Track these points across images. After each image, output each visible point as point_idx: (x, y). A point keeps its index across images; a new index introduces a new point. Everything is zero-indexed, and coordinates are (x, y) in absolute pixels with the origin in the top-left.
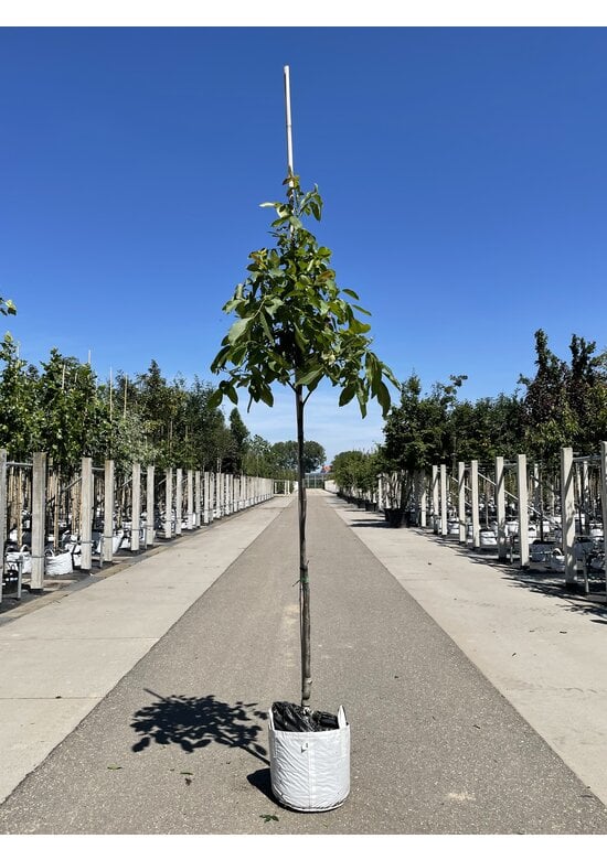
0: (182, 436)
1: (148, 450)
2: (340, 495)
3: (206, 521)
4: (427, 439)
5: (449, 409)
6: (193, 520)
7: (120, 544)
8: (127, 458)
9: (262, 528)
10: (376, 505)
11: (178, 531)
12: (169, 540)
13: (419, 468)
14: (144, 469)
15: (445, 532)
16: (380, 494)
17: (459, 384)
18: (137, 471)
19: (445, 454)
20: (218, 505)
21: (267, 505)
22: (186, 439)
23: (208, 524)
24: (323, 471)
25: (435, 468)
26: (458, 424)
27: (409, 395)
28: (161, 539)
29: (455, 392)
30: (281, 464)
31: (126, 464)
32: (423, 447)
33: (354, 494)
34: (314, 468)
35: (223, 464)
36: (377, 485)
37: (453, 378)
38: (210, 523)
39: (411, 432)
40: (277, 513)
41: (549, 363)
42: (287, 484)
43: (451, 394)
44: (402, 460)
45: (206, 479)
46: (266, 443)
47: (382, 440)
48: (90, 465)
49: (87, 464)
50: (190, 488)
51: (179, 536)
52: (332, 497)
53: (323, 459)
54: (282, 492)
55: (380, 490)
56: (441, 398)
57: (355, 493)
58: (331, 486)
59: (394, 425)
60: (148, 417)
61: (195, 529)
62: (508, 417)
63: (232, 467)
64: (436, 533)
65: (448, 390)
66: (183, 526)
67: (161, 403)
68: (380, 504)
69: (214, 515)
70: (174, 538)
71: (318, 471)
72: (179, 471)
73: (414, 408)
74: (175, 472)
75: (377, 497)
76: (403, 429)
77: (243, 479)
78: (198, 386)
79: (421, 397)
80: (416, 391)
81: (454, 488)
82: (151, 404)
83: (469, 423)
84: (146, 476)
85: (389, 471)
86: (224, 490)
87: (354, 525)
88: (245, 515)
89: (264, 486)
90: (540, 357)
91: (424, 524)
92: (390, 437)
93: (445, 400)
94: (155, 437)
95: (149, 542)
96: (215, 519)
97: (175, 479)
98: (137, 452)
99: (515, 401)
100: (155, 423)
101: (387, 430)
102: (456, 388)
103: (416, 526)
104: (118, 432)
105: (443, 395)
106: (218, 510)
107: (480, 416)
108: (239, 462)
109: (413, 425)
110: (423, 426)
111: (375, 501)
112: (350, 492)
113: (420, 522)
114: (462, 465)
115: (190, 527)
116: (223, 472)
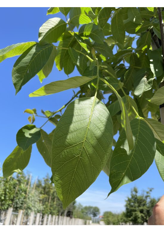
1: (40, 206)
4: (142, 211)
5: (148, 200)
8: (30, 209)
17: (151, 191)
18: (33, 215)
22: (55, 203)
24: (100, 217)
27: (134, 193)
29: (150, 194)
31: (29, 211)
34: (96, 216)
35: (68, 213)
37: (149, 188)
39: (135, 207)
42: (88, 221)
44: (132, 219)
45: (60, 219)
46: (82, 206)
48: (11, 211)
53: (99, 213)
59: (129, 204)
60: (41, 193)
63: (70, 214)
65: (147, 193)
67: (47, 188)
74: (48, 215)
76: (132, 206)
77: (73, 219)
79: (138, 194)
80: (136, 192)
82: (44, 188)
85: (126, 222)
89: (80, 222)
92: (127, 209)
93: (147, 197)
94: (43, 201)
97: (48, 218)
98: (35, 207)
100: (44, 196)
101: (126, 206)
102: (150, 192)
105: (145, 194)
108: (72, 213)
109: (136, 205)
110: (139, 206)
116: (67, 216)
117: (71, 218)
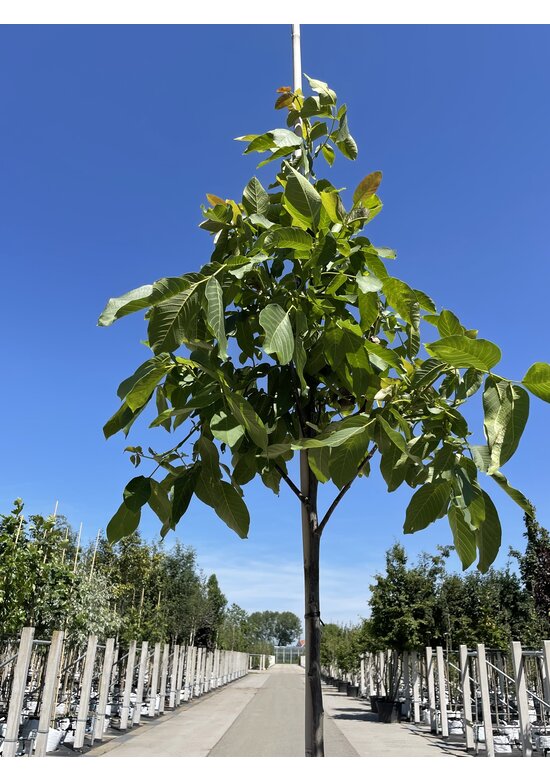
0: (155, 603)
1: (111, 620)
3: (172, 705)
4: (419, 614)
5: (439, 582)
6: (156, 703)
7: (63, 738)
8: (83, 628)
9: (234, 716)
10: (358, 689)
11: (137, 720)
12: (123, 731)
13: (409, 650)
14: (102, 642)
15: (445, 733)
16: (363, 675)
17: (446, 554)
18: (93, 644)
19: (437, 633)
20: (186, 685)
21: (241, 684)
22: (158, 607)
23: (173, 709)
24: (299, 645)
25: (429, 650)
26: (449, 599)
27: (395, 564)
28: (114, 729)
29: (443, 562)
30: (258, 636)
31: (82, 636)
32: (414, 624)
33: (334, 674)
34: (290, 641)
35: (198, 635)
36: (359, 666)
37: (440, 548)
38: (176, 707)
39: (400, 606)
40: (250, 695)
41: (539, 537)
42: (263, 658)
43: (440, 565)
44: (391, 639)
45: (176, 654)
46: (243, 613)
47: (367, 614)
48: (31, 637)
49: (27, 635)
50: (156, 665)
51: (137, 725)
53: (299, 632)
54: (256, 667)
55: (362, 671)
56: (429, 569)
57: (334, 672)
59: (381, 597)
61: (157, 716)
62: (501, 593)
63: (205, 639)
64: (433, 732)
65: (435, 561)
66: (144, 711)
67: (133, 565)
68: (363, 689)
69: (182, 697)
70: (130, 728)
71: (294, 644)
72: (145, 644)
73: (402, 578)
74: (139, 646)
75: (359, 679)
76: (390, 603)
77: (217, 652)
78: (178, 550)
79: (408, 567)
80: (402, 560)
81: (454, 677)
82: (123, 565)
83: (460, 598)
84: (103, 651)
85: (375, 651)
86: (194, 666)
87: (337, 717)
88: (216, 696)
89: (238, 660)
90: (529, 529)
91: (417, 719)
92: (376, 611)
93: (433, 573)
94: (120, 604)
95: (98, 736)
96: (183, 702)
97: (138, 654)
98: (98, 622)
99: (508, 576)
100: (124, 587)
101: (373, 602)
102: (444, 558)
103: (408, 720)
104: (78, 597)
105: (431, 566)
106: (187, 691)
107: (470, 592)
108: (214, 633)
109: (402, 598)
110: (412, 600)
111: (357, 685)
112: (329, 671)
113: (413, 717)
114: (464, 650)
115: (152, 714)
116: (196, 645)
117: (210, 649)
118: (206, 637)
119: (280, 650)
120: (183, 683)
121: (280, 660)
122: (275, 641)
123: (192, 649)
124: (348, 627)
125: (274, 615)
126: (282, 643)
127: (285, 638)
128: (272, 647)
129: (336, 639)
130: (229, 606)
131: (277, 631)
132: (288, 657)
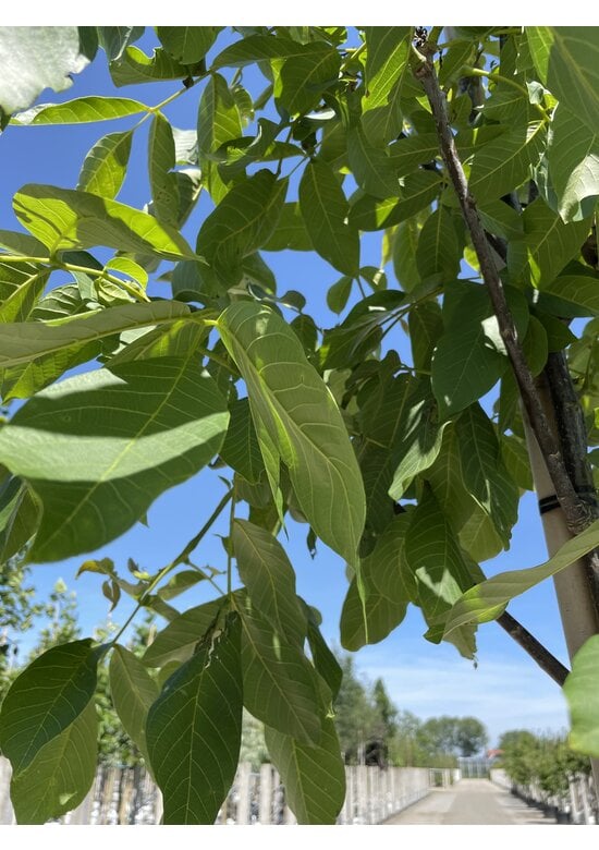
2: (515, 793)
14: (256, 770)
16: (574, 799)
18: (245, 773)
20: (360, 813)
24: (488, 755)
30: (437, 748)
33: (535, 796)
34: (476, 751)
35: (367, 752)
36: (568, 788)
42: (446, 774)
46: (417, 721)
52: (503, 795)
53: (485, 741)
54: (439, 785)
55: (573, 794)
57: (536, 793)
58: (500, 777)
63: (378, 756)
71: (481, 755)
75: (569, 803)
77: (392, 771)
84: (258, 779)
89: (418, 778)
108: (386, 749)
111: (567, 809)
112: (528, 789)
116: (368, 763)
117: (383, 767)
118: (378, 754)
119: (466, 763)
120: (356, 810)
121: (466, 774)
122: (458, 751)
123: (362, 768)
124: (546, 735)
125: (452, 722)
126: (467, 754)
127: (469, 748)
128: (455, 758)
129: (534, 752)
130: (401, 715)
131: (460, 739)
132: (475, 771)
